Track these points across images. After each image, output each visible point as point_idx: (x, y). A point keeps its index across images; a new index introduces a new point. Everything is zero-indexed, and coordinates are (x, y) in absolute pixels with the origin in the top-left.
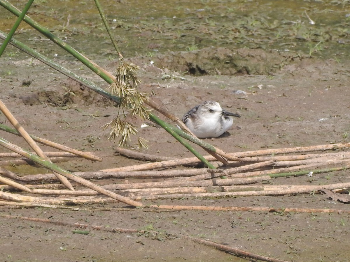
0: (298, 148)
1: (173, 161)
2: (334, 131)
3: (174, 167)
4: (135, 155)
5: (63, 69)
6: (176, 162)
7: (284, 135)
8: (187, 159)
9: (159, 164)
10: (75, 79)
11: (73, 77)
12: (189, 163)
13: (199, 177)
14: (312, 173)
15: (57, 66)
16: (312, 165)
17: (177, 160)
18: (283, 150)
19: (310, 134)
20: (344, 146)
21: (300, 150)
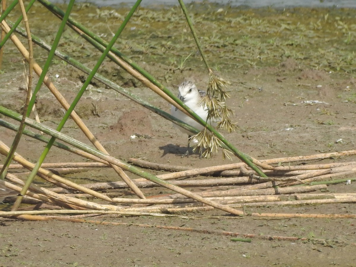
0: (301, 157)
1: (194, 170)
2: (316, 140)
3: (195, 176)
4: (148, 165)
5: (113, 84)
6: (198, 171)
7: (274, 145)
8: (207, 168)
9: (183, 173)
10: (124, 93)
11: (122, 91)
12: (208, 172)
13: (261, 186)
14: (350, 181)
15: (107, 82)
16: (341, 173)
17: (198, 169)
18: (288, 159)
19: (296, 143)
20: (339, 155)
21: (302, 159)
